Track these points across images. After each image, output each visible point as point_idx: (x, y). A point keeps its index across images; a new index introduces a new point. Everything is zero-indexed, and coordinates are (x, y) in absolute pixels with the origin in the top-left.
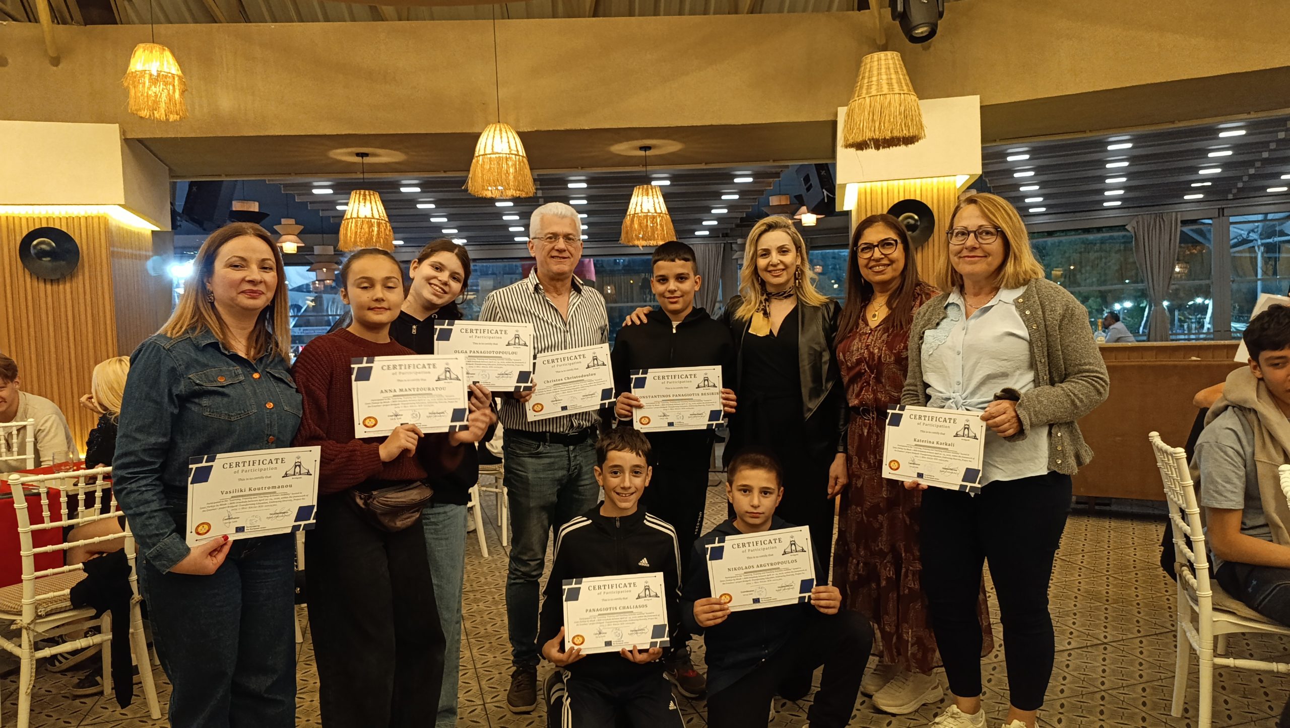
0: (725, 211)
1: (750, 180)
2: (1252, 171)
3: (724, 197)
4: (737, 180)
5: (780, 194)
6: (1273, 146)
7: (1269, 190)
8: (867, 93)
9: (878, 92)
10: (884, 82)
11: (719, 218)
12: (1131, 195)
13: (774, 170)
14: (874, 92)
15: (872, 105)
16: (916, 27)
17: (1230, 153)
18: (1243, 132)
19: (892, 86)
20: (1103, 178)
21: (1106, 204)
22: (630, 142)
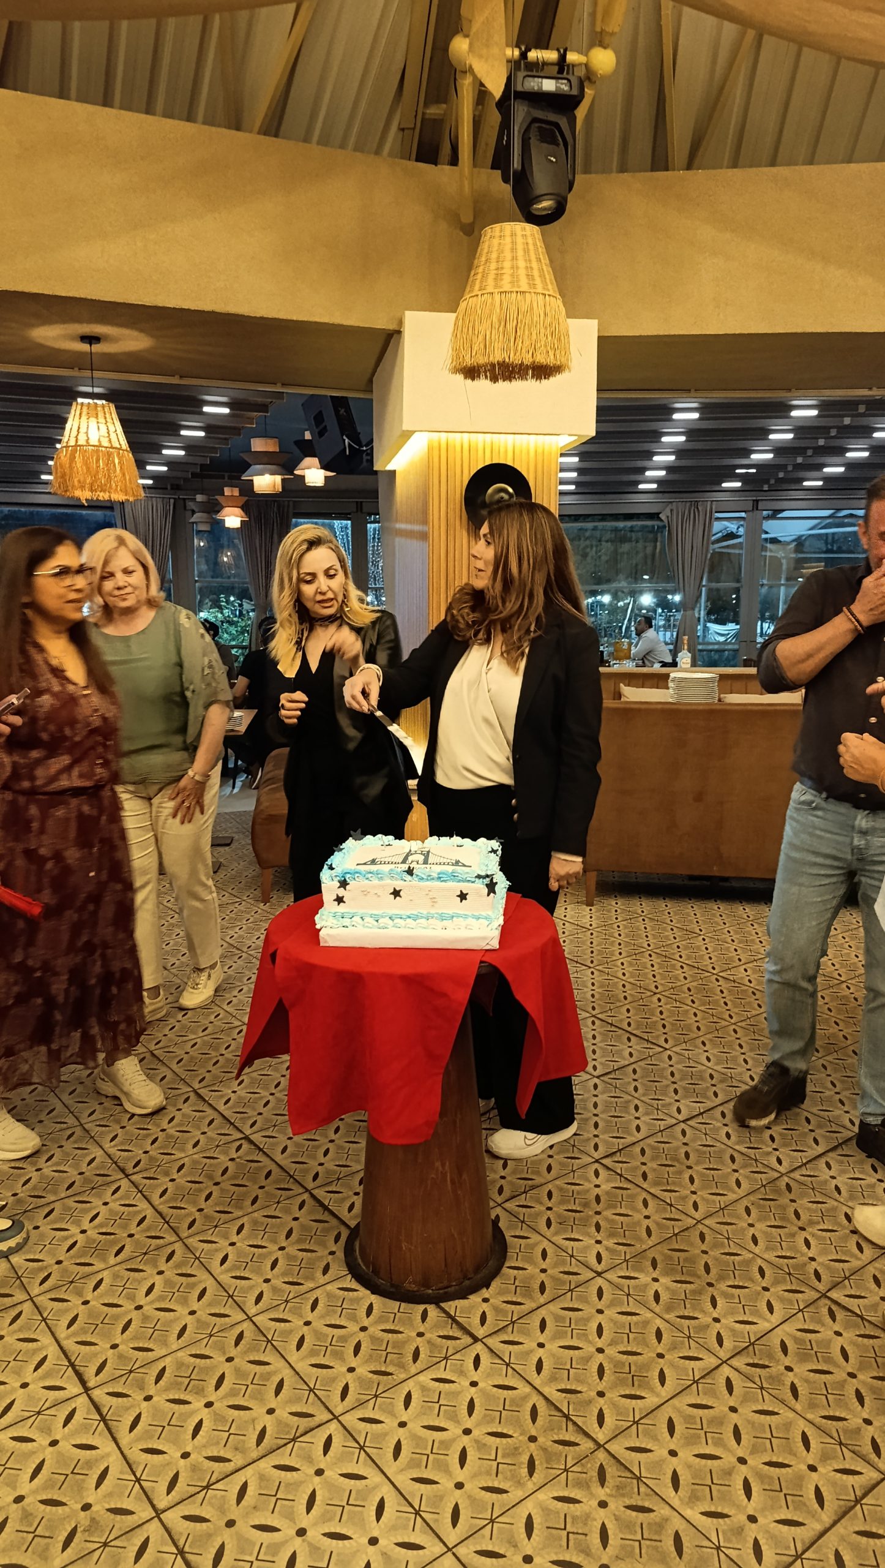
0: (182, 453)
1: (226, 411)
2: (800, 460)
3: (183, 433)
4: (206, 409)
5: (264, 435)
6: (833, 432)
7: (806, 483)
8: (496, 286)
9: (513, 286)
10: (522, 272)
11: (171, 463)
12: (673, 477)
13: (260, 400)
14: (507, 288)
15: (505, 306)
16: (538, 199)
17: (790, 436)
18: (814, 413)
19: (533, 279)
20: (650, 455)
21: (642, 486)
22: (66, 326)
